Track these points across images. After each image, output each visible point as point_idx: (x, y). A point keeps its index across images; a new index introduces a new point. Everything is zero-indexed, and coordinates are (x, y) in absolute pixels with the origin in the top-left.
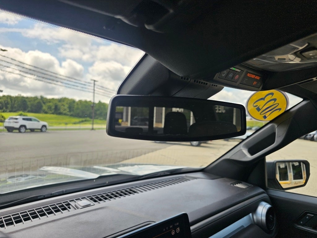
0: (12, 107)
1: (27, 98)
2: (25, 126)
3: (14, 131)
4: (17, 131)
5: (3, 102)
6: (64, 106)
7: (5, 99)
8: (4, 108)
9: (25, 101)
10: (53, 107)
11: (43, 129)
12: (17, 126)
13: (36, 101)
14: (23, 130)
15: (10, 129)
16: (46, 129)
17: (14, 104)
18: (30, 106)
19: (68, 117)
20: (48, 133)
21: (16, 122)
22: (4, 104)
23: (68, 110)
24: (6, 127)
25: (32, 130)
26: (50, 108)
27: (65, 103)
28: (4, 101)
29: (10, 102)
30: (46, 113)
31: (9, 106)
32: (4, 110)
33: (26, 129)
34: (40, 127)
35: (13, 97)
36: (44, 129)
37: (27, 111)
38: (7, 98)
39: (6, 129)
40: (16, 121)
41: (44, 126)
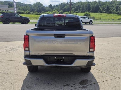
0: (82, 9)
6: (113, 7)
7: (79, 4)
9: (89, 5)
10: (106, 8)
13: (96, 5)
16: (92, 23)
18: (92, 8)
20: (93, 24)
22: (78, 7)
23: (116, 10)
25: (86, 23)
26: (104, 9)
27: (114, 5)
29: (81, 6)
30: (101, 12)
32: (78, 11)
34: (89, 22)
36: (91, 23)
41: (91, 21)
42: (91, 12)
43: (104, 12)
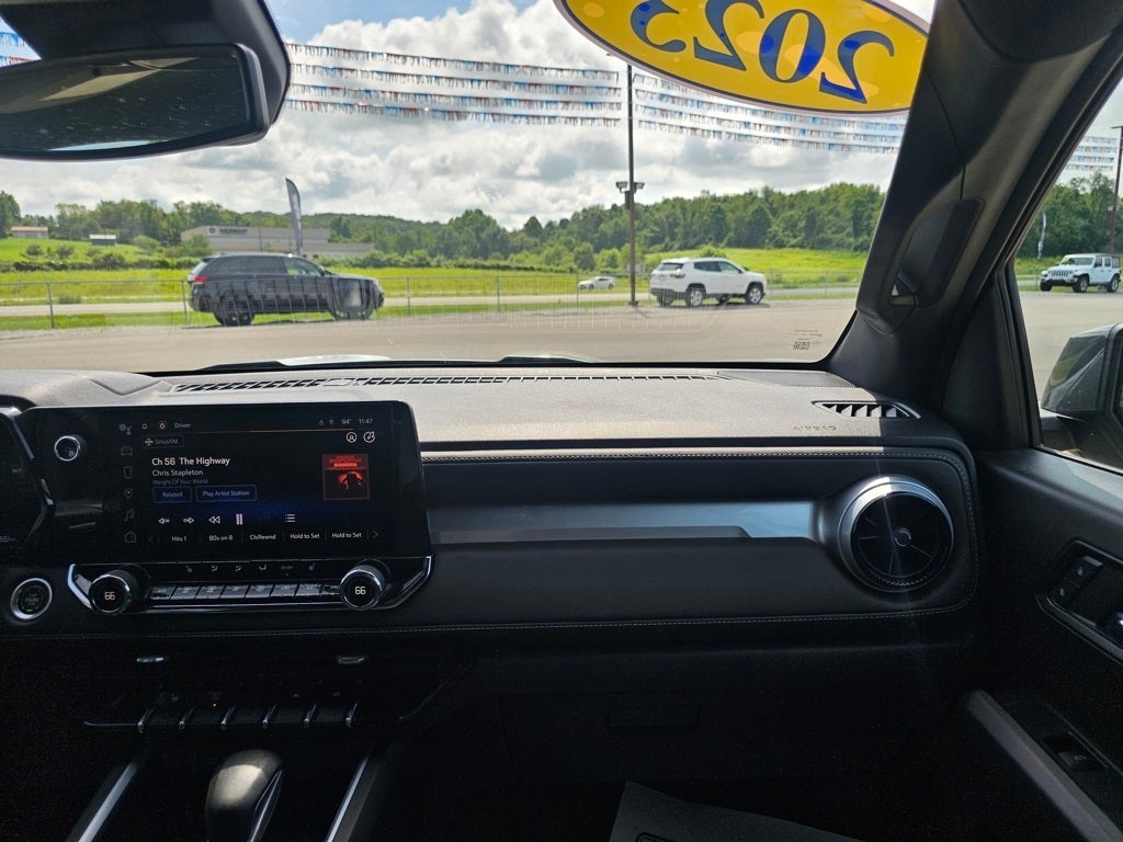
0: (686, 235)
1: (726, 199)
2: (699, 286)
3: (676, 303)
4: (683, 303)
5: (665, 220)
6: (838, 215)
7: (668, 209)
8: (667, 239)
9: (719, 210)
10: (802, 224)
11: (751, 295)
12: (681, 287)
13: (752, 208)
14: (696, 297)
15: (665, 298)
16: (763, 295)
17: (692, 224)
18: (733, 226)
19: (847, 254)
21: (678, 277)
22: (666, 226)
23: (850, 230)
24: (654, 292)
25: (724, 300)
26: (791, 226)
27: (841, 206)
28: (667, 217)
29: (682, 217)
30: (781, 245)
31: (679, 231)
32: (667, 245)
33: (706, 296)
34: (743, 291)
35: (689, 200)
36: (755, 295)
37: (725, 242)
38: (674, 206)
39: (654, 298)
40: (678, 271)
41: (756, 285)
42: (730, 245)
43: (793, 241)
